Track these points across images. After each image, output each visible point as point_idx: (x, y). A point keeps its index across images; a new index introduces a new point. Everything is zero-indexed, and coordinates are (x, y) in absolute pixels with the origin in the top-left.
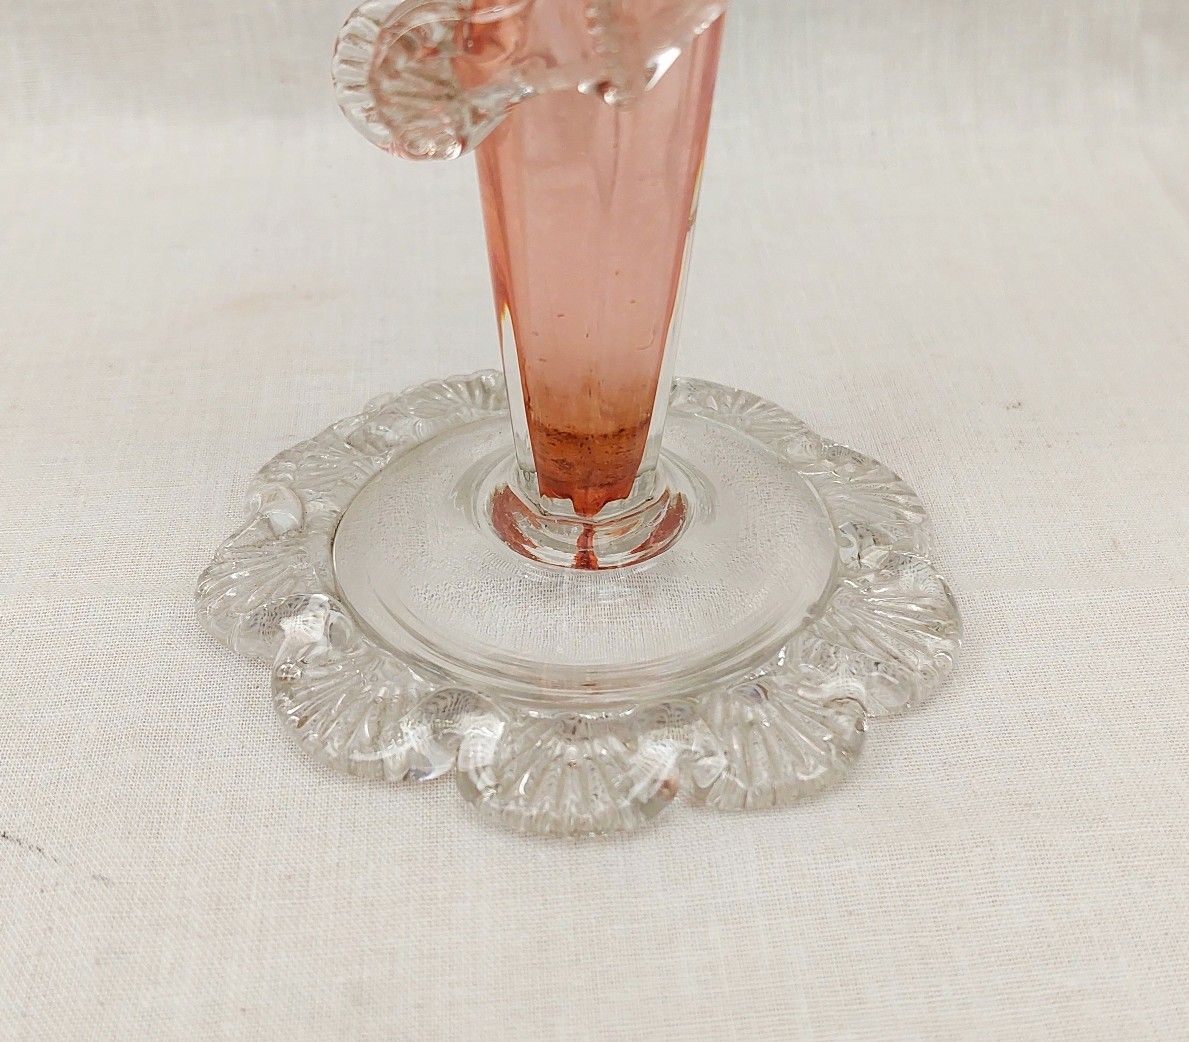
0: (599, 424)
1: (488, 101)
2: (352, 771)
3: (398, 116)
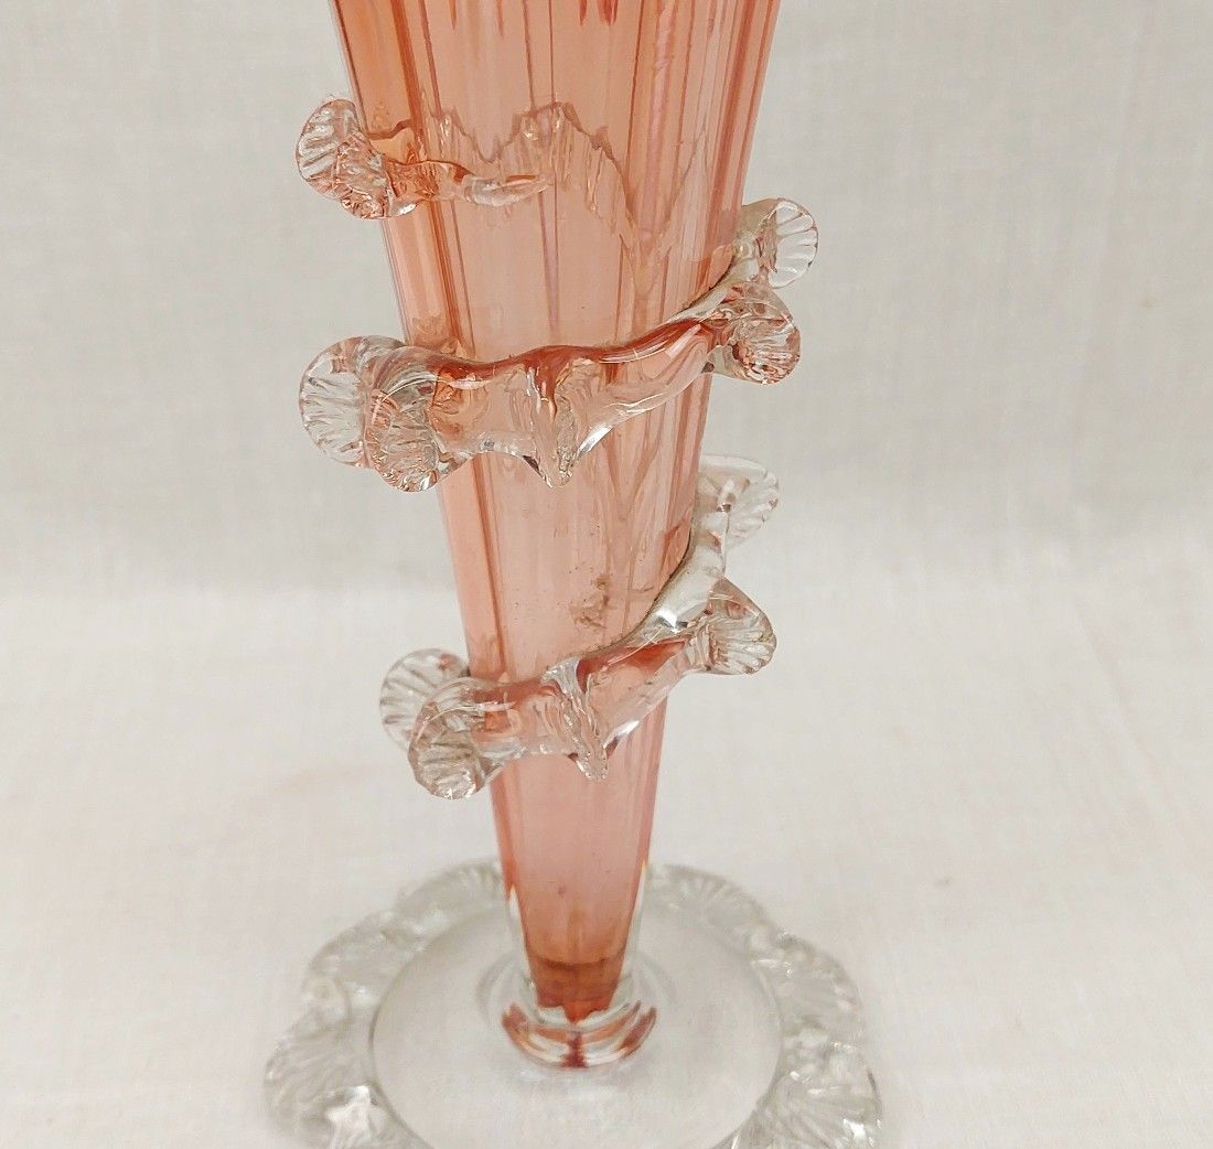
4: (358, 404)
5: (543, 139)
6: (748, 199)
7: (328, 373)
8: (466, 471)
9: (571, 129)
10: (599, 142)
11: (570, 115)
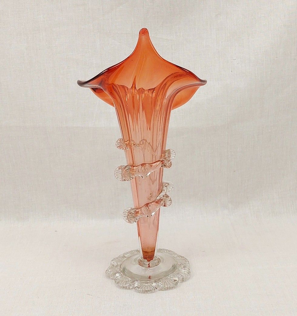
0: (149, 250)
1: (138, 218)
2: (124, 287)
3: (129, 220)
4: (121, 173)
5: (143, 143)
6: (167, 149)
7: (118, 170)
8: (134, 179)
9: (146, 142)
10: (149, 144)
11: (146, 141)
